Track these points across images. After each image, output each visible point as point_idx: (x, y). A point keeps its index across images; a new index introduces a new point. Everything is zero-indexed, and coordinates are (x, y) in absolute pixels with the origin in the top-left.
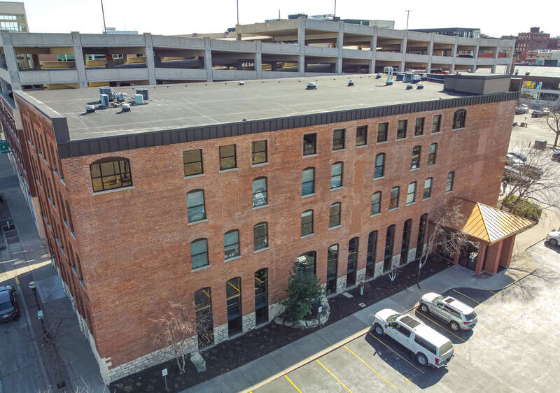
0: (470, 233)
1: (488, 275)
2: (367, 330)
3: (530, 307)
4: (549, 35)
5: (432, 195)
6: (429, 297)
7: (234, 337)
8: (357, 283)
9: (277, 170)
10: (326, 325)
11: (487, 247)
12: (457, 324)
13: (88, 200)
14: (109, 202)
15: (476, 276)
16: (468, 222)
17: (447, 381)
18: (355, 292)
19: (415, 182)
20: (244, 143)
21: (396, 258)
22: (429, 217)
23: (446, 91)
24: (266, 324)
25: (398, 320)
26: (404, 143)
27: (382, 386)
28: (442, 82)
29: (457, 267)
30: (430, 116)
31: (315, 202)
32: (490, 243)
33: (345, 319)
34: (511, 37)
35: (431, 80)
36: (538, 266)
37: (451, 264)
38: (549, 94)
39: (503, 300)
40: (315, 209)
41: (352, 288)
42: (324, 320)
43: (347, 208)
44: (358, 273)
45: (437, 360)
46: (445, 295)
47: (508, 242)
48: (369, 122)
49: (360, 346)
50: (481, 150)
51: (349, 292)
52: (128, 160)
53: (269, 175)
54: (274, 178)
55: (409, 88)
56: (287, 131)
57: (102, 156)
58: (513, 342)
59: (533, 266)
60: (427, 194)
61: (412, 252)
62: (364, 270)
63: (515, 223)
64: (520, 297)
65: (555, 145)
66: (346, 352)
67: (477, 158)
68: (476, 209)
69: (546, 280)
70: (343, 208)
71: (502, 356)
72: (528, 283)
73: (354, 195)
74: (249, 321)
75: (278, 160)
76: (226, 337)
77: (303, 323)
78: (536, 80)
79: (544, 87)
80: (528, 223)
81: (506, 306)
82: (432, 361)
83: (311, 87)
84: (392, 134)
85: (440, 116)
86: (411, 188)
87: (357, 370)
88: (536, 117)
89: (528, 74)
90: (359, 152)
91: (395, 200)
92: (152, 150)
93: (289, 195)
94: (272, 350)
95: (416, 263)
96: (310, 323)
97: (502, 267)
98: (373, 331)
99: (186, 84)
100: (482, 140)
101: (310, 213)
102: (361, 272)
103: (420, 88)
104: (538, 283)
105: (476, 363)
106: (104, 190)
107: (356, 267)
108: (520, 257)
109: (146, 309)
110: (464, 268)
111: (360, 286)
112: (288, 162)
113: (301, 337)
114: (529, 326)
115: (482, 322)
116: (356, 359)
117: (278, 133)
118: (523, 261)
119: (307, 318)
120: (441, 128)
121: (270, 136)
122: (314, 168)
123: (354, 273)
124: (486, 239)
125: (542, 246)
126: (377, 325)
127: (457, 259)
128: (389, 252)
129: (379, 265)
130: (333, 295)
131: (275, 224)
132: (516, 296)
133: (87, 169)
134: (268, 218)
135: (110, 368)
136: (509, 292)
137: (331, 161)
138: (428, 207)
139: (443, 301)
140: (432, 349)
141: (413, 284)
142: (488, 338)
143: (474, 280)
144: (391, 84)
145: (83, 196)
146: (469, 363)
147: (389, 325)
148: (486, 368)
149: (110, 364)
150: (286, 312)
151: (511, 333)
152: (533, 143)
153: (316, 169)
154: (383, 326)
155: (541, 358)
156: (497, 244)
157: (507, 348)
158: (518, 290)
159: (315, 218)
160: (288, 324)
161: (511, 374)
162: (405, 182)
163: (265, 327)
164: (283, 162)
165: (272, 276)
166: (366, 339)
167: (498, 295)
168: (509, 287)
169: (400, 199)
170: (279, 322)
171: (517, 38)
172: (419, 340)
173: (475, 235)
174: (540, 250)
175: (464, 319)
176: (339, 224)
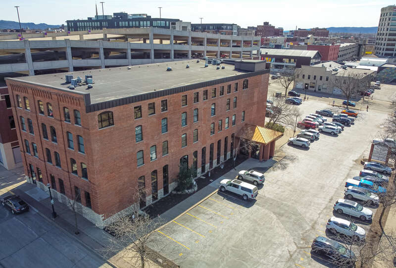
0: (256, 140)
1: (265, 161)
2: (217, 190)
3: (285, 171)
4: (274, 27)
5: (236, 123)
6: (242, 172)
7: (155, 202)
8: (206, 172)
9: (172, 114)
10: (197, 191)
11: (264, 146)
12: (257, 181)
13: (97, 132)
14: (105, 133)
15: (260, 162)
16: (254, 135)
17: (257, 204)
18: (206, 175)
19: (228, 117)
20: (158, 101)
21: (222, 157)
22: (235, 135)
23: (236, 69)
24: (168, 194)
25: (232, 182)
26: (223, 97)
27: (231, 210)
28: (233, 64)
29: (251, 159)
30: (233, 83)
31: (187, 129)
32: (265, 144)
33: (206, 187)
34: (253, 28)
35: (225, 63)
36: (286, 154)
37: (248, 158)
38: (279, 65)
39: (274, 170)
40: (187, 133)
41: (204, 174)
42: (196, 189)
43: (201, 132)
44: (206, 166)
45: (252, 195)
46: (249, 170)
47: (272, 143)
48: (208, 88)
49: (216, 197)
50: (255, 99)
51: (203, 176)
52: (112, 112)
53: (168, 117)
54: (170, 118)
55: (218, 69)
56: (175, 94)
57: (103, 111)
58: (281, 186)
59: (284, 154)
60: (234, 123)
61: (229, 153)
62: (209, 164)
63: (275, 134)
64: (281, 168)
65: (286, 95)
66: (210, 200)
67: (254, 104)
68: (257, 128)
69: (290, 160)
70: (199, 132)
71: (277, 192)
72: (283, 162)
73: (203, 125)
74: (161, 194)
75: (172, 109)
76: (151, 202)
77: (187, 191)
78: (271, 57)
79: (276, 61)
80: (280, 134)
81: (275, 172)
82: (250, 197)
83: (169, 70)
84: (218, 93)
85: (237, 83)
86: (227, 120)
87: (218, 206)
88: (274, 79)
89: (267, 53)
90: (205, 103)
91: (220, 128)
92: (122, 107)
93: (176, 126)
94: (176, 205)
95: (231, 159)
96: (190, 191)
97: (271, 157)
98: (220, 190)
99: (119, 68)
100: (256, 94)
101: (185, 135)
102: (207, 165)
103: (223, 68)
104: (287, 162)
105: (267, 196)
106: (103, 127)
107: (205, 163)
108: (278, 151)
109: (118, 188)
110: (254, 159)
111: (208, 172)
112: (175, 110)
113: (188, 197)
114: (286, 178)
115: (267, 180)
116: (216, 202)
117: (172, 95)
118: (279, 153)
119: (188, 189)
120: (238, 89)
121: (168, 98)
122: (186, 112)
123: (205, 166)
124: (263, 142)
125: (286, 145)
126: (222, 187)
127: (250, 155)
128: (219, 155)
129: (215, 161)
130: (196, 178)
131: (171, 141)
132: (279, 168)
133: (96, 117)
134: (168, 139)
135: (103, 220)
136: (275, 167)
137: (193, 109)
138: (235, 130)
139: (249, 172)
140: (250, 191)
141: (232, 169)
142: (271, 185)
143: (259, 163)
144: (207, 66)
145: (94, 131)
146: (265, 196)
147: (228, 185)
148: (272, 197)
149: (103, 218)
150: (178, 186)
151: (279, 183)
152: (275, 94)
153: (188, 113)
154: (225, 186)
155: (292, 190)
156: (268, 144)
157: (279, 188)
158: (279, 165)
159: (187, 137)
160: (179, 193)
161: (282, 198)
162: (224, 117)
163: (168, 196)
164: (174, 110)
165: (170, 169)
166: (218, 193)
167: (271, 168)
168: (275, 165)
169: (223, 126)
170: (174, 192)
171: (256, 28)
172: (243, 188)
173: (258, 141)
174: (286, 147)
175: (260, 179)
176: (197, 140)
